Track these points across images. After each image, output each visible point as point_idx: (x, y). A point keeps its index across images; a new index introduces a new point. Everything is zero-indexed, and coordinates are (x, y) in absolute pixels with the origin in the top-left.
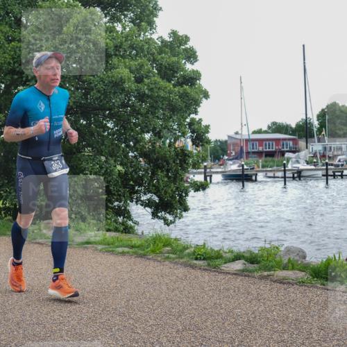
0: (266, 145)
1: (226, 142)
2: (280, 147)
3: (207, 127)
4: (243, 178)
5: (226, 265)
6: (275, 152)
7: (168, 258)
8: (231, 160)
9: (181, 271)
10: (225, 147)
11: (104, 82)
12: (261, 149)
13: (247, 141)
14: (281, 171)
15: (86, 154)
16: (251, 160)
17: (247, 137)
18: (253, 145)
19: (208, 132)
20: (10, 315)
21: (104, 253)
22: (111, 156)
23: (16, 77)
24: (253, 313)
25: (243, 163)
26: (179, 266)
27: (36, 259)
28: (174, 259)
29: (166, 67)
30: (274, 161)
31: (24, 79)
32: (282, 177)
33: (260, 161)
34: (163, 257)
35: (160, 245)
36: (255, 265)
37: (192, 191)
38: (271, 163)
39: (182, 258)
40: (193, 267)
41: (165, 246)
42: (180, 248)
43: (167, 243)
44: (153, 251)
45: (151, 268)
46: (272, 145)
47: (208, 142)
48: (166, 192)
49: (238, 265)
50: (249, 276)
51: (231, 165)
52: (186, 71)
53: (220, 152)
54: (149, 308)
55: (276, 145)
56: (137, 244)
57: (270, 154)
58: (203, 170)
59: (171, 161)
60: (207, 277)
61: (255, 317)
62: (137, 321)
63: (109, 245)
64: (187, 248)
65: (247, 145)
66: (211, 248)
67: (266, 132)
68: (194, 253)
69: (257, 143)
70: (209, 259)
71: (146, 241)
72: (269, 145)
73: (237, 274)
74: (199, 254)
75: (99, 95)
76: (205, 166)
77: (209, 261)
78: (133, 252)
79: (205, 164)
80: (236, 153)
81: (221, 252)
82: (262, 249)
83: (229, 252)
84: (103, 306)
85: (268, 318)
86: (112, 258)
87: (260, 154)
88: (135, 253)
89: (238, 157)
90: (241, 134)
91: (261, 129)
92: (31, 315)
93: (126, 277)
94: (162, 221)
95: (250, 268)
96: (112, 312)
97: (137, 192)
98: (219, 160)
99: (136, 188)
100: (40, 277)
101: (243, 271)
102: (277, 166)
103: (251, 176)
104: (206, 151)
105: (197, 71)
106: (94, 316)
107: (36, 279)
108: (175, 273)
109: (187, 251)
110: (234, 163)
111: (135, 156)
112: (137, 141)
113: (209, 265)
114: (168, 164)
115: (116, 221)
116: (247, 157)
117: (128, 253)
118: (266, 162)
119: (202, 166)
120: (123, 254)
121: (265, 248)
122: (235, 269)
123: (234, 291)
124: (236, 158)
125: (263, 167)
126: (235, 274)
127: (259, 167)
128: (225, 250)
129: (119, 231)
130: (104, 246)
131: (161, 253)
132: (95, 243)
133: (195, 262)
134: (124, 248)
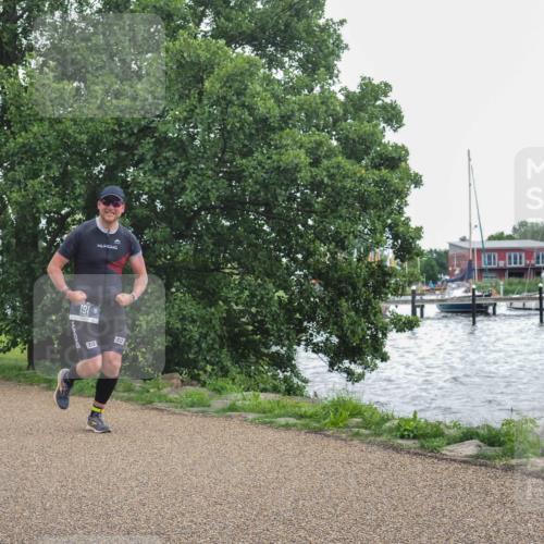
0: (510, 258)
1: (446, 252)
2: (533, 262)
3: (419, 230)
4: (473, 310)
5: (449, 448)
6: (525, 269)
7: (357, 434)
8: (452, 281)
9: (378, 455)
10: (445, 261)
11: (263, 168)
12: (502, 264)
13: (480, 251)
14: (535, 299)
15: (227, 271)
16: (487, 282)
17: (481, 246)
18: (489, 258)
19: (420, 237)
20: (116, 520)
21: (257, 425)
22: (268, 276)
23: (123, 153)
24: (495, 524)
25: (474, 286)
26: (375, 448)
27: (153, 434)
28: (367, 436)
29: (354, 140)
30: (524, 284)
31: (136, 158)
32: (537, 309)
33: (502, 283)
34: (350, 433)
35: (344, 413)
36: (497, 448)
37: (394, 330)
38: (519, 287)
39: (380, 435)
40: (397, 449)
41: (352, 415)
42: (376, 418)
43: (356, 411)
44: (334, 424)
45: (332, 451)
46: (521, 258)
47: (420, 253)
48: (353, 332)
49: (469, 449)
50: (486, 466)
51: (453, 289)
52: (385, 145)
53: (437, 268)
54: (330, 513)
55: (526, 259)
56: (308, 414)
57: (518, 273)
58: (410, 298)
59: (360, 285)
60: (419, 465)
61: (498, 531)
62: (311, 532)
63: (264, 413)
64: (388, 420)
65: (479, 258)
66: (426, 421)
67: (510, 238)
68: (399, 427)
69: (496, 255)
70: (422, 438)
71: (324, 408)
72: (515, 258)
73: (467, 461)
74: (405, 430)
75: (258, 187)
76: (414, 292)
77: (423, 441)
78: (303, 425)
79: (414, 287)
80: (461, 271)
81: (442, 426)
82: (508, 423)
83: (455, 426)
84: (258, 508)
85: (519, 533)
86: (270, 434)
87: (500, 272)
88: (305, 426)
89: (465, 277)
90: (469, 241)
91: (502, 233)
92: (148, 520)
93: (292, 464)
94: (345, 375)
95: (489, 453)
96: (272, 518)
97: (305, 330)
98: (435, 282)
99: (305, 324)
100: (161, 461)
101: (477, 457)
102: (529, 291)
103: (487, 308)
104: (415, 266)
105: (403, 146)
106: (244, 523)
107: (154, 464)
108: (369, 459)
109: (388, 424)
110: (459, 287)
111: (305, 276)
112: (309, 254)
113: (422, 447)
114: (355, 288)
115: (275, 377)
116: (480, 277)
117: (295, 425)
118: (510, 284)
119: (408, 290)
120: (287, 427)
121: (513, 421)
122: (464, 454)
123: (464, 489)
124: (462, 279)
125: (506, 292)
126: (465, 462)
127: (499, 293)
128: (448, 424)
129: (279, 392)
130: (257, 415)
131: (346, 426)
132: (244, 409)
133: (400, 441)
134: (288, 419)
